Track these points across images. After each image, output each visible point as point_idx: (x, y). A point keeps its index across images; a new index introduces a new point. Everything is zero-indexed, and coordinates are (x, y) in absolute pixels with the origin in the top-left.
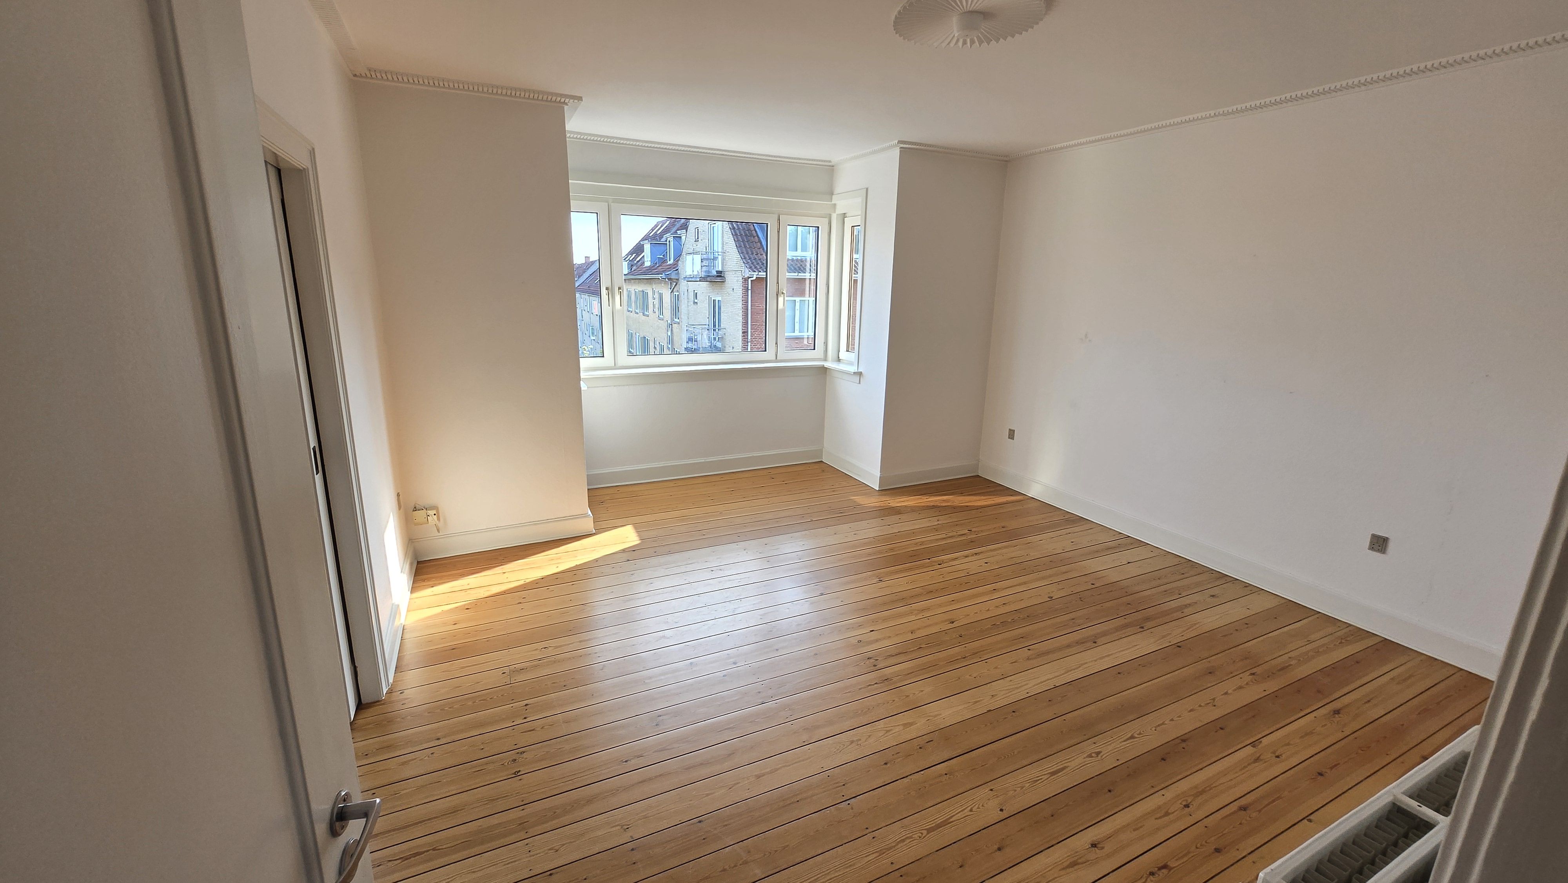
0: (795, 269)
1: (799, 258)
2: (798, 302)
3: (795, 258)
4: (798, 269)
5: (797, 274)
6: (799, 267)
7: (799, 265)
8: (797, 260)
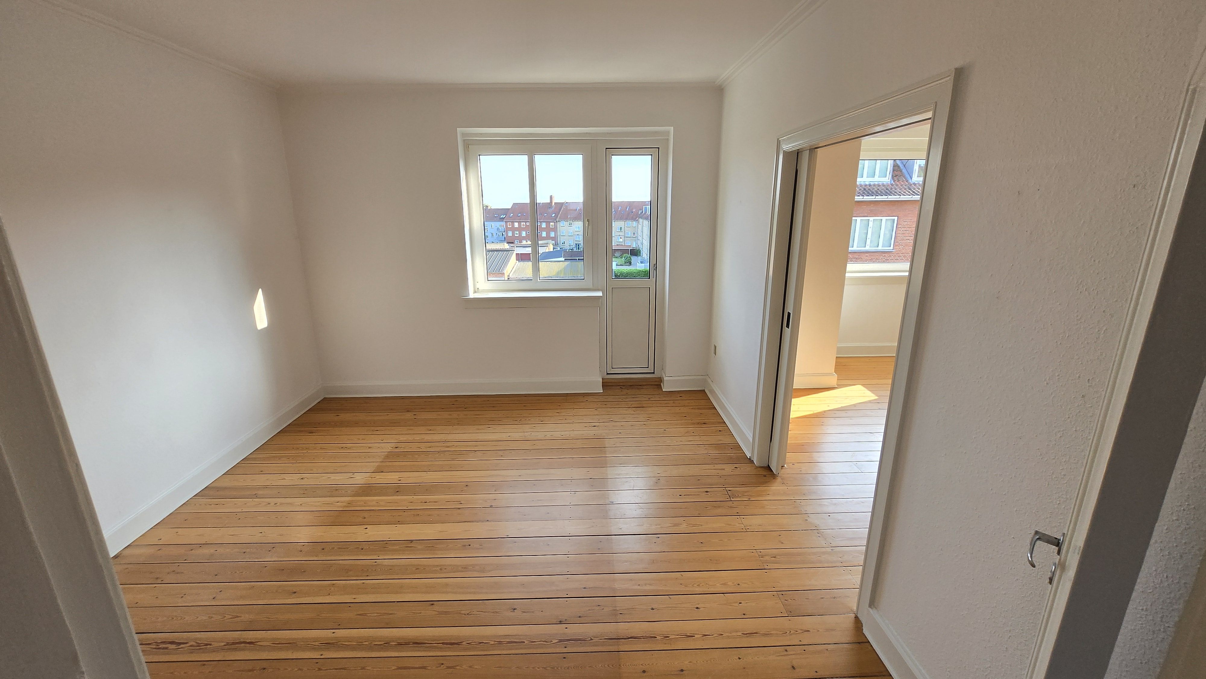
0: (873, 193)
1: (876, 183)
2: (871, 221)
3: (872, 183)
4: (875, 192)
5: (874, 197)
6: (876, 191)
7: (876, 189)
8: (874, 185)
